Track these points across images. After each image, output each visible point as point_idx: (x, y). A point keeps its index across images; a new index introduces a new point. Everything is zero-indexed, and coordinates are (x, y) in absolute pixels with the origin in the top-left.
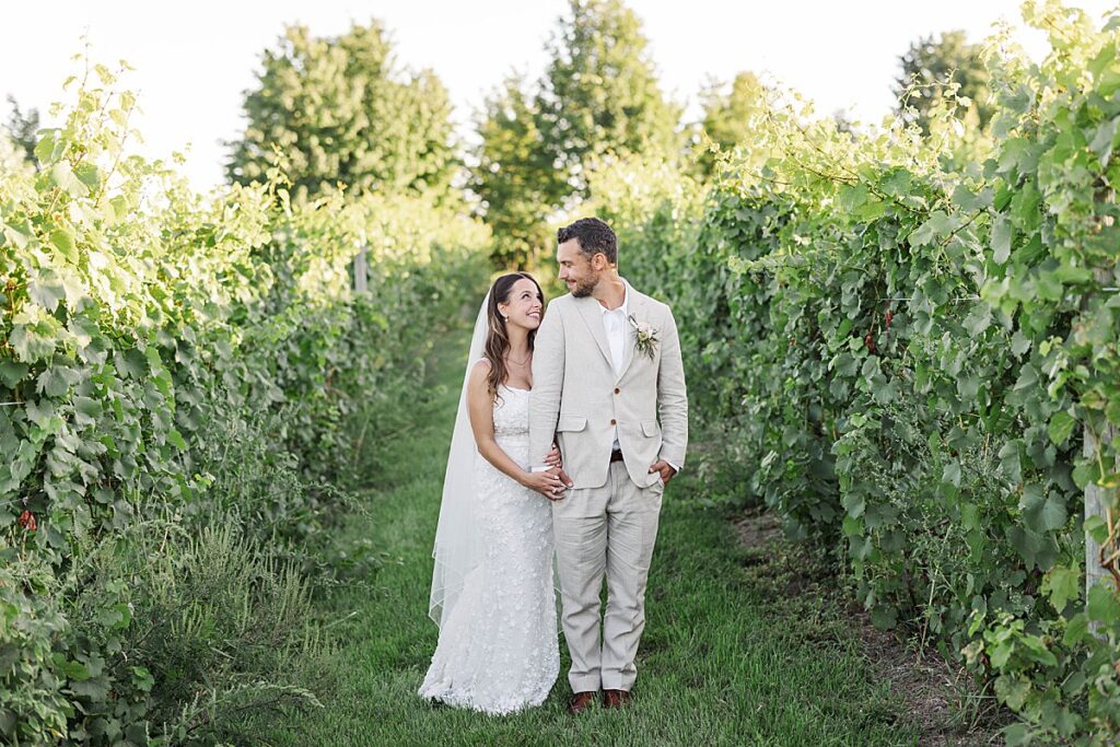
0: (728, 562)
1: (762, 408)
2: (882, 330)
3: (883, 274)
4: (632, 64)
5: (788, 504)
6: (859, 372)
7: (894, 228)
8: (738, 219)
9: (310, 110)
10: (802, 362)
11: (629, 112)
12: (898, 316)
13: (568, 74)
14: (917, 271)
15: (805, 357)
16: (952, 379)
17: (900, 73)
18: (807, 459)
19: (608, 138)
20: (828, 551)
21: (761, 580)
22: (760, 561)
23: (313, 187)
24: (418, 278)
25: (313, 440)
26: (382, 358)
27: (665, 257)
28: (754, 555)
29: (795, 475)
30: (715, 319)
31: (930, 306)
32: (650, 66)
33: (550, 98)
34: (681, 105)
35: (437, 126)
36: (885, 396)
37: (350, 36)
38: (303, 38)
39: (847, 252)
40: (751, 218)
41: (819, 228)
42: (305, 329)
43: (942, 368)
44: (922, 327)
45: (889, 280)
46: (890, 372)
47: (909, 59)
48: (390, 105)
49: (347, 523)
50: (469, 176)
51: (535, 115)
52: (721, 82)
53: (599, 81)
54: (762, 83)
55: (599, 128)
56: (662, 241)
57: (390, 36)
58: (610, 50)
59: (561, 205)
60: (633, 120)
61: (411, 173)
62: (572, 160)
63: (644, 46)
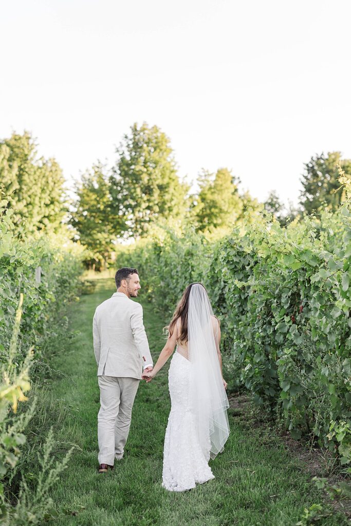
1: (244, 346)
2: (298, 314)
3: (299, 290)
4: (163, 163)
5: (255, 388)
6: (288, 331)
7: (304, 272)
8: (235, 261)
10: (263, 326)
11: (161, 188)
12: (305, 308)
13: (128, 165)
14: (314, 291)
15: (264, 324)
16: (326, 335)
17: (306, 173)
18: (264, 368)
19: (149, 201)
20: (272, 409)
21: (242, 422)
22: (241, 414)
26: (49, 316)
27: (191, 272)
28: (238, 412)
29: (259, 375)
30: (217, 304)
31: (318, 305)
32: (173, 164)
33: (118, 178)
34: (189, 185)
35: (56, 190)
36: (299, 341)
37: (11, 140)
39: (284, 279)
40: (240, 260)
41: (271, 268)
43: (322, 330)
44: (315, 314)
45: (302, 293)
46: (301, 332)
47: (310, 165)
48: (32, 178)
50: (71, 217)
51: (109, 186)
52: (210, 173)
53: (145, 170)
54: (232, 174)
55: (143, 195)
56: (189, 264)
57: (34, 141)
58: (151, 153)
59: (121, 236)
60: (162, 192)
61: (41, 214)
62: (128, 211)
63: (170, 153)
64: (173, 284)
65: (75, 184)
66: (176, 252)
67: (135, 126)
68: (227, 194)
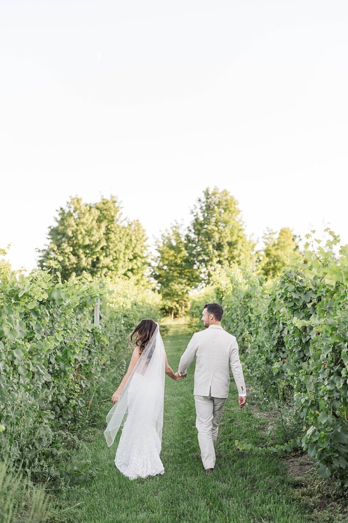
0: (285, 486)
4: (232, 222)
5: (320, 457)
8: (294, 298)
9: (80, 237)
10: (329, 376)
11: (230, 244)
13: (202, 225)
15: (331, 374)
18: (331, 431)
19: (219, 256)
21: (304, 498)
22: (302, 485)
23: (79, 272)
24: (126, 319)
25: (65, 401)
26: (105, 359)
27: (250, 315)
28: (298, 481)
29: (325, 440)
30: (276, 348)
32: (241, 223)
33: (193, 236)
34: (255, 242)
35: (139, 246)
37: (100, 203)
38: (78, 204)
40: (300, 297)
41: (339, 304)
42: (65, 343)
48: (117, 236)
49: (80, 447)
50: (152, 270)
51: (185, 244)
52: (274, 232)
53: (216, 229)
54: (294, 233)
55: (215, 251)
56: (248, 306)
57: (119, 204)
58: (222, 215)
59: (196, 287)
60: (232, 248)
61: (125, 268)
62: (202, 265)
63: (238, 213)
64: (234, 328)
65: (156, 242)
66: (237, 295)
67: (207, 190)
68: (289, 250)
